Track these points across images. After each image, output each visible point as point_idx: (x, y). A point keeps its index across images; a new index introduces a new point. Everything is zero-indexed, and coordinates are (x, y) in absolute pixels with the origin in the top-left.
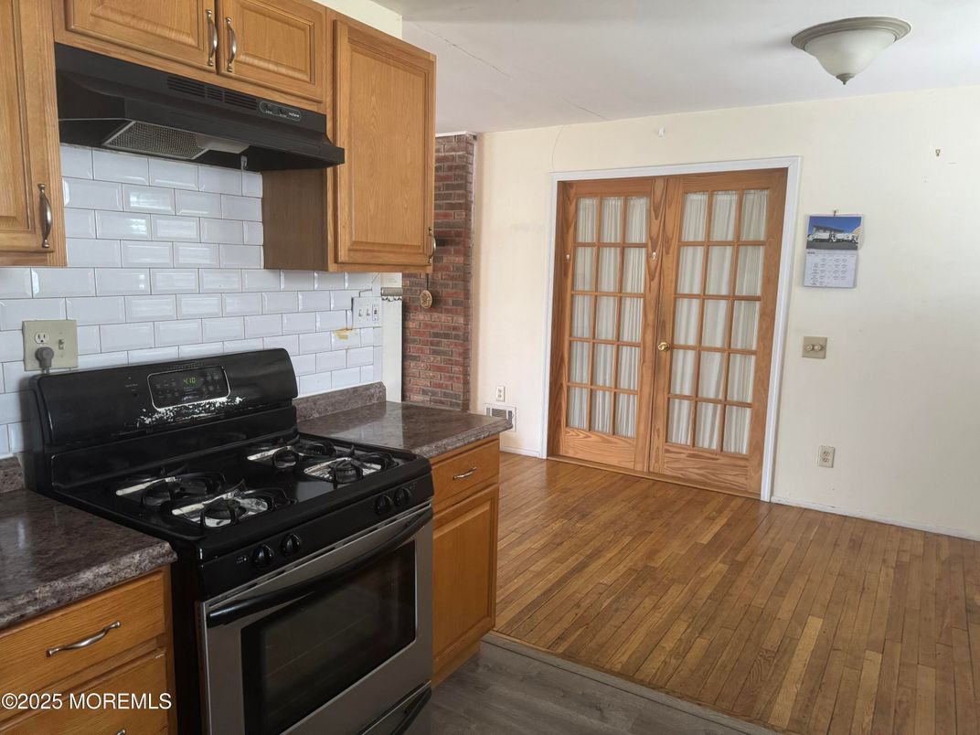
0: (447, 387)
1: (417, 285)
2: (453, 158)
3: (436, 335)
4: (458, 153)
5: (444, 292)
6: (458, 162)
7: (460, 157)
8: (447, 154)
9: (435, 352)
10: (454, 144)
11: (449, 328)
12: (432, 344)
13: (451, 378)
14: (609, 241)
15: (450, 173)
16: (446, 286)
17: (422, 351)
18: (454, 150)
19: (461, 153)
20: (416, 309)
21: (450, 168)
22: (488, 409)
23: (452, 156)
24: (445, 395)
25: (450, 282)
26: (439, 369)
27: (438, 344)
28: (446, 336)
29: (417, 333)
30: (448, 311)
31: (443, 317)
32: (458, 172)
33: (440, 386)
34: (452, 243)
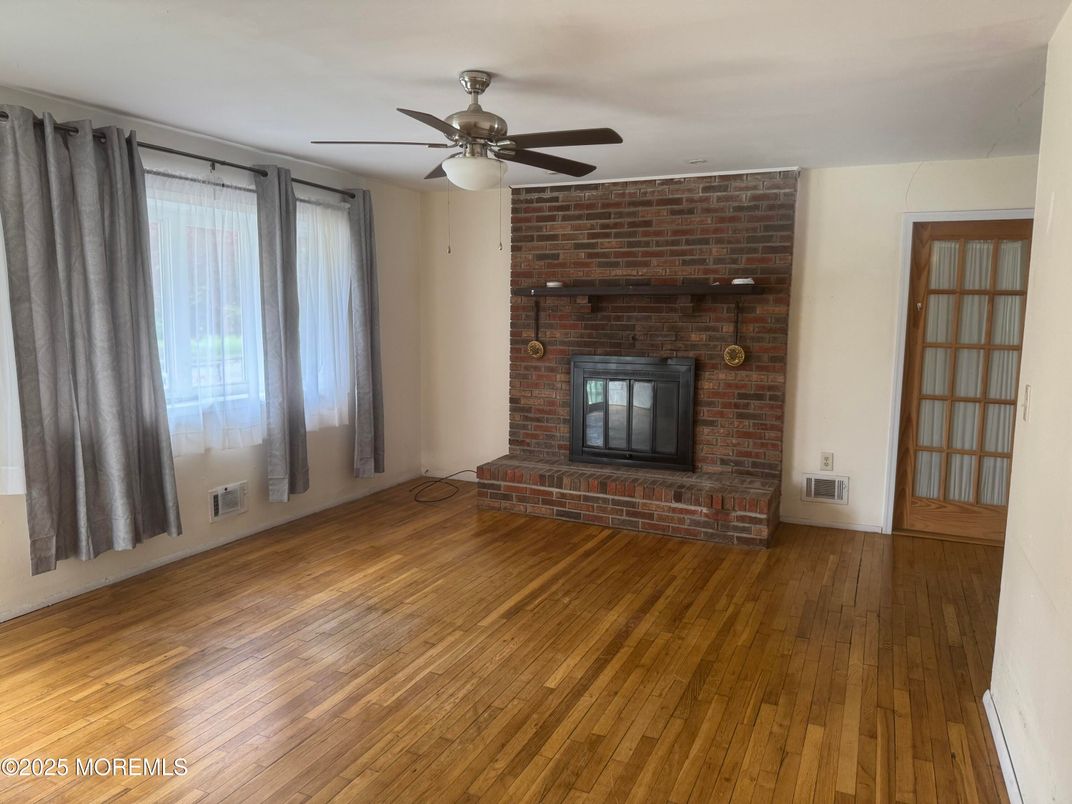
0: (757, 455)
1: (718, 339)
2: (776, 196)
3: (742, 396)
4: (783, 191)
5: (755, 346)
6: (782, 200)
7: (785, 194)
8: (768, 191)
9: (741, 416)
10: (778, 180)
11: (762, 388)
12: (736, 406)
13: (763, 445)
14: (971, 288)
15: (770, 213)
16: (760, 340)
17: (722, 414)
18: (778, 187)
19: (787, 191)
20: (714, 367)
21: (771, 208)
22: (809, 480)
23: (775, 194)
24: (755, 465)
25: (767, 336)
26: (747, 435)
27: (746, 406)
28: (759, 397)
29: (716, 394)
30: (760, 369)
31: (755, 376)
32: (782, 212)
33: (748, 454)
34: (770, 291)
